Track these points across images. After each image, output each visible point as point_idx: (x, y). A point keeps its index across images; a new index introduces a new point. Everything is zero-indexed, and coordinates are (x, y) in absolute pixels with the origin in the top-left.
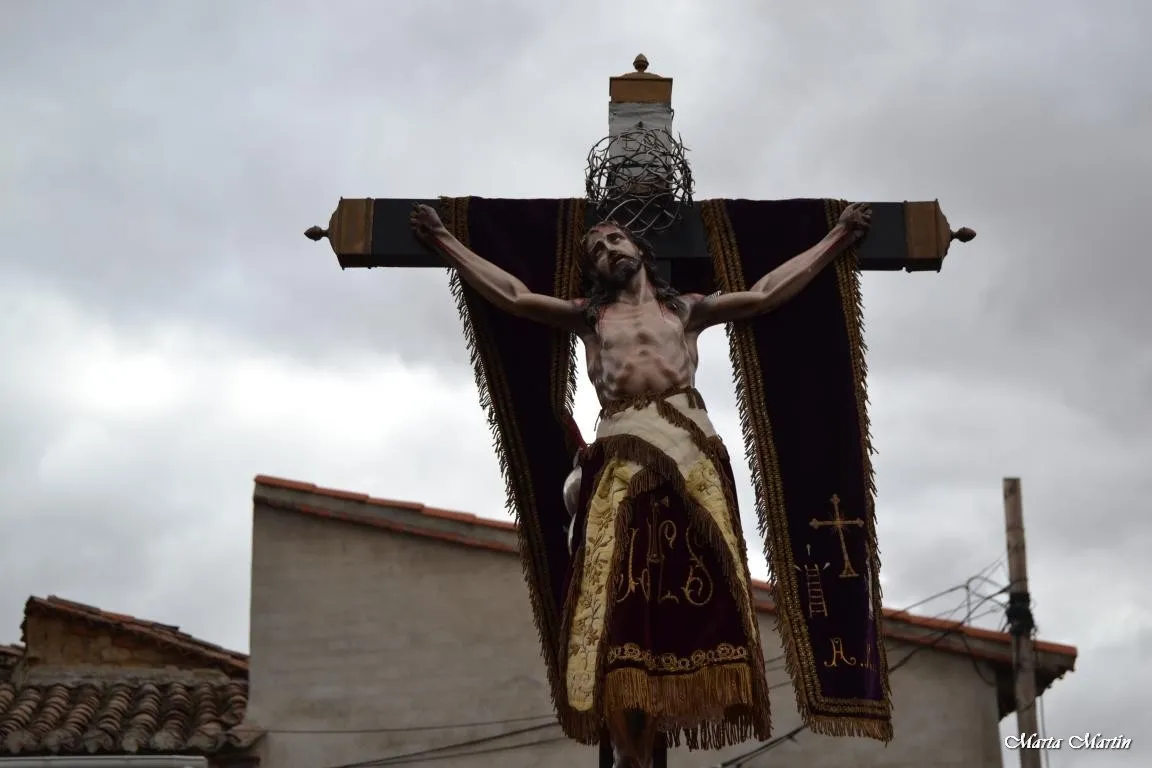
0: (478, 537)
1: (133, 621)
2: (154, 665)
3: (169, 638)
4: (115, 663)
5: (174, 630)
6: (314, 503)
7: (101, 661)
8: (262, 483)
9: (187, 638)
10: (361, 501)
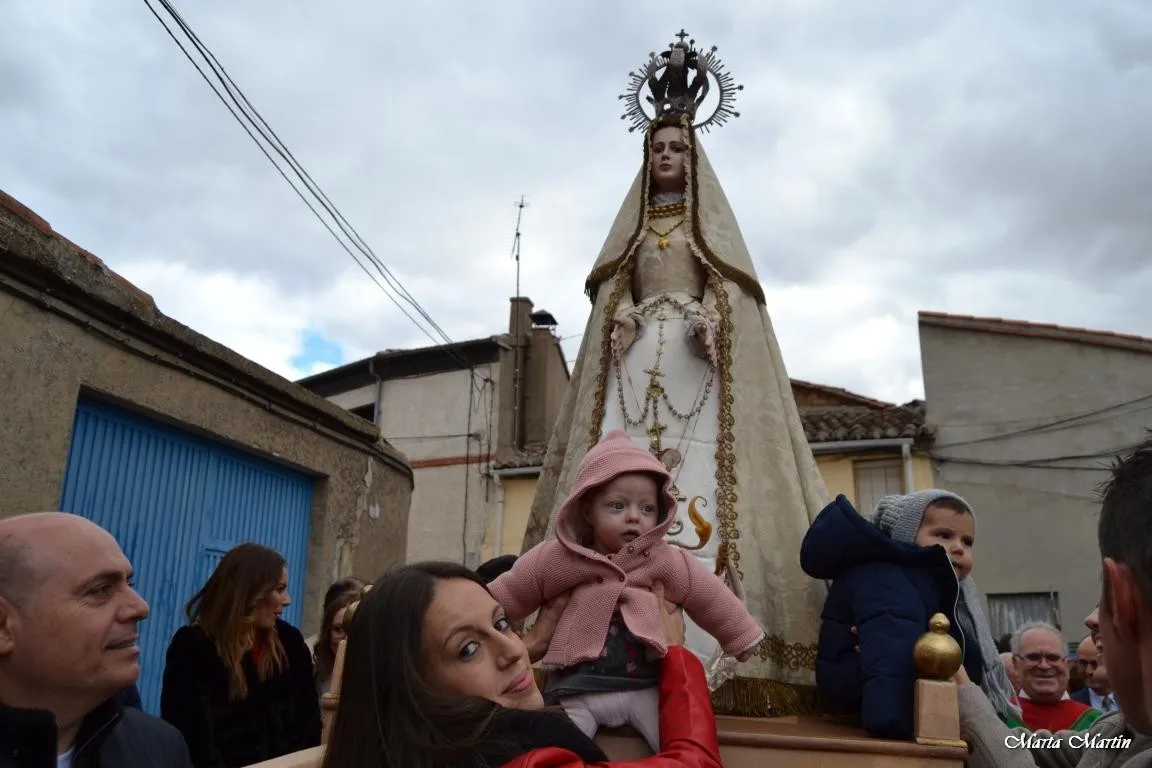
0: (1031, 332)
1: (825, 387)
2: (835, 405)
3: (841, 393)
4: (820, 405)
5: (843, 390)
6: (948, 322)
7: (812, 405)
8: (922, 315)
9: (849, 393)
10: (970, 319)
